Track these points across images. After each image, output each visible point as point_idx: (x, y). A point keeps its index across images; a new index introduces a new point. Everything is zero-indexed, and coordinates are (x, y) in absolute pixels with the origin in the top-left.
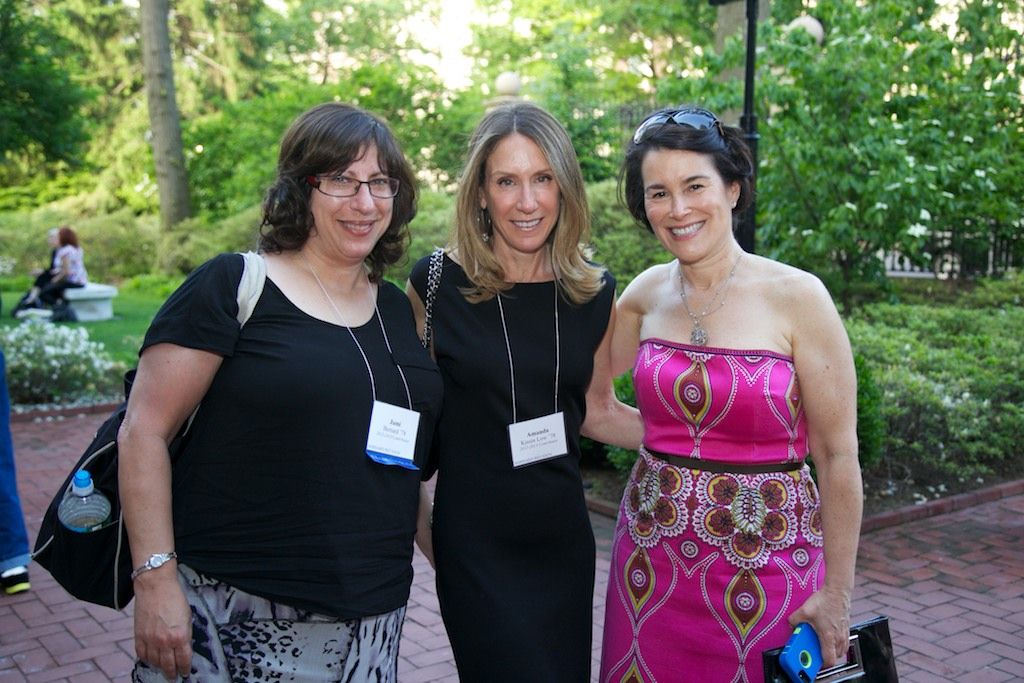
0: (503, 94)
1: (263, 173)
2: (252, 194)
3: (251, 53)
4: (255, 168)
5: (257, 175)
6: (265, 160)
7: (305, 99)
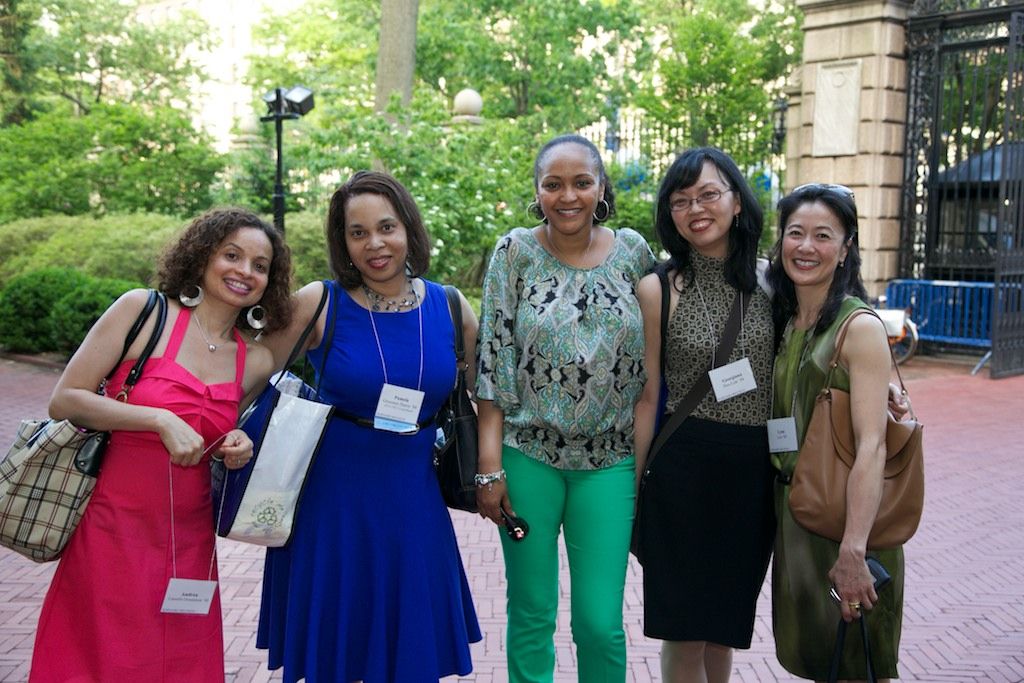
0: (247, 133)
1: (19, 195)
2: (8, 212)
3: (17, 74)
4: (11, 190)
5: (14, 195)
6: (22, 183)
7: (62, 130)
